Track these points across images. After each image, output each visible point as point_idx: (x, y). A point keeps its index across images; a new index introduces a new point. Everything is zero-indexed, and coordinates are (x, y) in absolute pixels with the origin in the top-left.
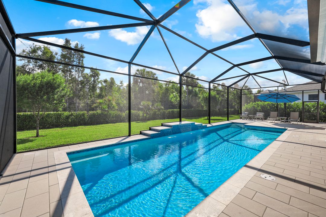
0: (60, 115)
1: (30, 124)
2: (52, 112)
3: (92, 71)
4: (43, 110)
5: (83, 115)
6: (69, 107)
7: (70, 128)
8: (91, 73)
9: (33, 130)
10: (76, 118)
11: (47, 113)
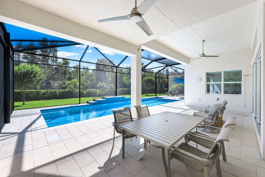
0: (39, 92)
1: (18, 98)
2: (33, 90)
3: (64, 61)
4: (27, 88)
5: (55, 92)
6: (46, 87)
7: (45, 101)
8: (63, 62)
9: (20, 102)
10: (50, 94)
11: (30, 90)
